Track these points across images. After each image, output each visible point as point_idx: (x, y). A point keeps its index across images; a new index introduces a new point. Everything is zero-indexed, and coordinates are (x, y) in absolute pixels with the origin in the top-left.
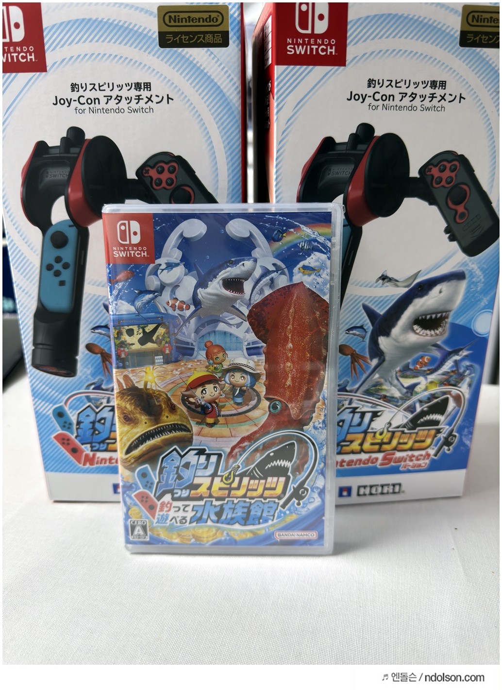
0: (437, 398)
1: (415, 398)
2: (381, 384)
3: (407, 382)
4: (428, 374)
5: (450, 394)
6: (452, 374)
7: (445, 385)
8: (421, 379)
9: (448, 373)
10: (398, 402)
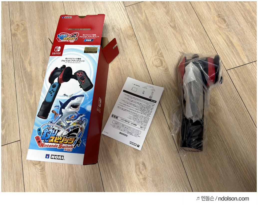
0: (76, 128)
1: (69, 127)
2: (61, 122)
3: (68, 122)
4: (73, 120)
5: (79, 127)
6: (80, 121)
7: (78, 124)
8: (71, 122)
9: (79, 120)
10: (65, 128)
